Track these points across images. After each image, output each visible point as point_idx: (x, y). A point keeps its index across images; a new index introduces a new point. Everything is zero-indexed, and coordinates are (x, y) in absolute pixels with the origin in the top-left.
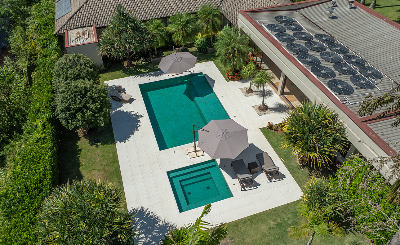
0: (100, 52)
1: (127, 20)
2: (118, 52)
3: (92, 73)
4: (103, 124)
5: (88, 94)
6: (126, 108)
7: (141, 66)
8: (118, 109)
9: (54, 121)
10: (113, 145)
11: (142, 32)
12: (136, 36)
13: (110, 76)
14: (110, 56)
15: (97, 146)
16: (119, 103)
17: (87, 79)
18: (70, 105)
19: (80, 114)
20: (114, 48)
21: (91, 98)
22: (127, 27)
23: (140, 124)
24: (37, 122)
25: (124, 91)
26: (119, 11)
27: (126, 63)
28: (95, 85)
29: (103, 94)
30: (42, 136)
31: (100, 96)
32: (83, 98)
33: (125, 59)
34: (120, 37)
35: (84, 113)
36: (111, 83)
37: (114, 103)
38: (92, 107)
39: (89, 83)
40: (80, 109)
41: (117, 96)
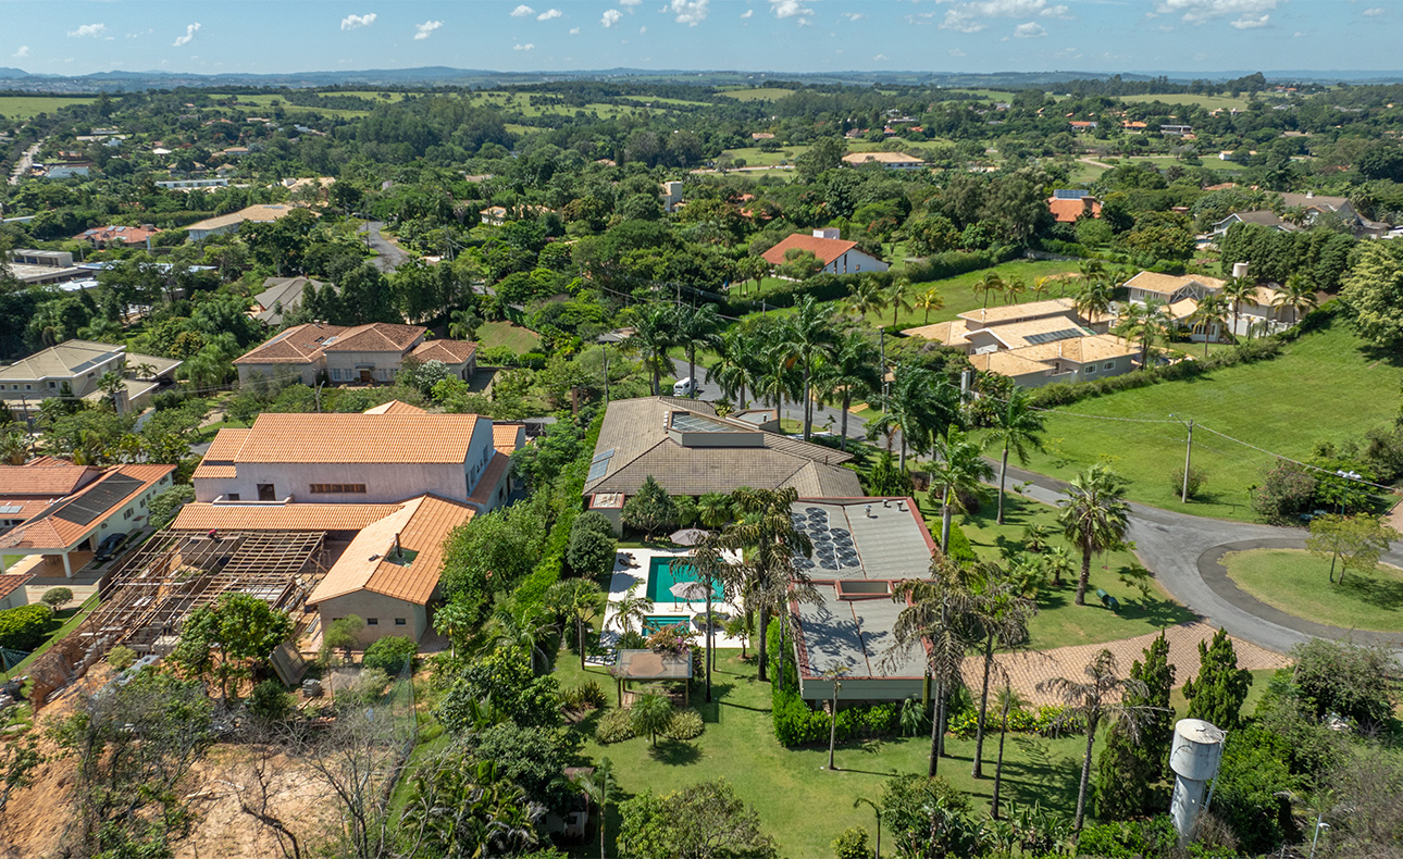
0: (622, 518)
1: (654, 490)
2: (638, 521)
7: (662, 543)
9: (563, 560)
10: (606, 590)
11: (667, 504)
12: (659, 508)
14: (631, 525)
21: (599, 545)
22: (653, 497)
23: (637, 584)
26: (648, 481)
27: (647, 537)
34: (644, 506)
40: (588, 553)
41: (626, 562)
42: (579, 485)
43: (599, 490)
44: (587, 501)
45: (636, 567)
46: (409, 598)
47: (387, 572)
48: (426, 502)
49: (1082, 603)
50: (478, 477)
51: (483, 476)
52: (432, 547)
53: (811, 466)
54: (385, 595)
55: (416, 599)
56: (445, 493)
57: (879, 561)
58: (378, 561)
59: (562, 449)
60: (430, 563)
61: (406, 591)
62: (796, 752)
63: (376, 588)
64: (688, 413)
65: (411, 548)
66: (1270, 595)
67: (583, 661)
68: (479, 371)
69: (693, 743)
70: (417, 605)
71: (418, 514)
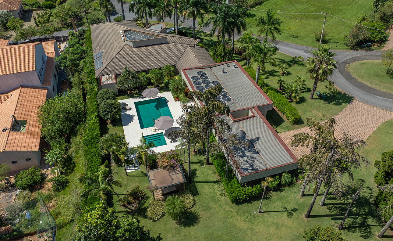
0: (117, 87)
1: (130, 73)
2: (125, 87)
3: (114, 97)
4: (118, 118)
5: (113, 106)
6: (128, 112)
7: (136, 94)
8: (124, 113)
9: (99, 116)
10: (122, 127)
11: (136, 78)
12: (133, 81)
13: (121, 98)
14: (121, 89)
15: (115, 127)
16: (125, 110)
17: (112, 100)
18: (106, 110)
19: (110, 113)
20: (123, 85)
21: (114, 107)
22: (130, 76)
23: (134, 119)
24: (92, 116)
25: (127, 105)
26: (126, 70)
27: (129, 92)
28: (115, 102)
29: (119, 106)
30: (95, 121)
31: (117, 106)
32: (111, 107)
33: (128, 90)
34: (126, 81)
35: (111, 113)
36: (122, 101)
37: (123, 110)
38: (114, 110)
39: (113, 101)
40: (110, 112)
41: (124, 107)
42: (92, 72)
43: (103, 73)
44: (98, 80)
45: (130, 109)
46: (30, 150)
47: (14, 137)
48: (22, 91)
49: (313, 99)
50: (43, 72)
51: (45, 71)
52: (33, 116)
53: (189, 50)
54: (17, 151)
55: (33, 149)
56: (30, 84)
57: (238, 96)
58: (8, 131)
59: (78, 53)
60: (34, 125)
61: (27, 146)
62: (240, 206)
63: (11, 149)
64: (130, 30)
65: (22, 119)
66: (371, 83)
67: (126, 170)
68: (25, 12)
69: (192, 210)
70: (35, 151)
71: (20, 99)
